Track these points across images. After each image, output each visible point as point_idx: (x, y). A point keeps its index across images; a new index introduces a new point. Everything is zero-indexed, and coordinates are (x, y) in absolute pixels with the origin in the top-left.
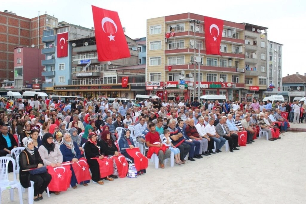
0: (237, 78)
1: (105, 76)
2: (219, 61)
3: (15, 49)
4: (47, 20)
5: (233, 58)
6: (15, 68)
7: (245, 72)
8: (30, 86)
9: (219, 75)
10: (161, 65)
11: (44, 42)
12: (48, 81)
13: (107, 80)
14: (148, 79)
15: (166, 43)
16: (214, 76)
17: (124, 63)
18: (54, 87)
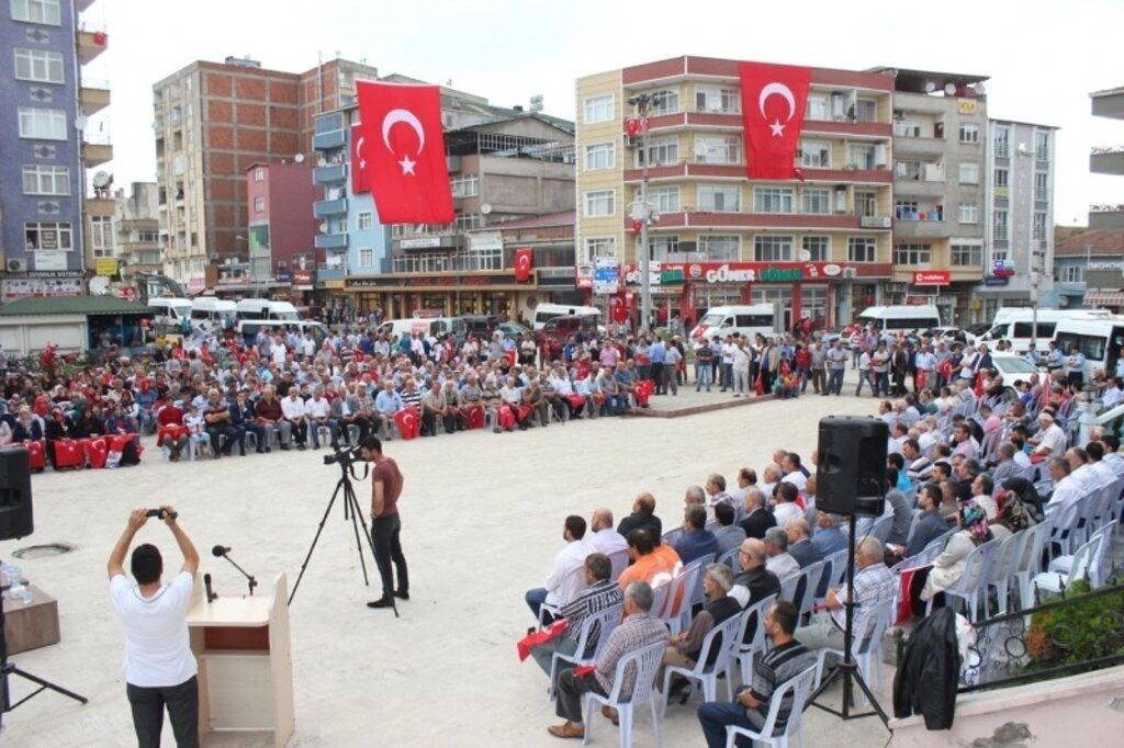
0: (867, 245)
1: (473, 248)
2: (798, 194)
3: (249, 170)
4: (342, 76)
5: (850, 185)
6: (251, 224)
7: (892, 228)
8: (286, 277)
9: (798, 238)
10: (614, 214)
11: (318, 149)
12: (332, 260)
13: (479, 261)
14: (582, 257)
15: (631, 149)
16: (781, 244)
17: (536, 205)
18: (347, 281)
